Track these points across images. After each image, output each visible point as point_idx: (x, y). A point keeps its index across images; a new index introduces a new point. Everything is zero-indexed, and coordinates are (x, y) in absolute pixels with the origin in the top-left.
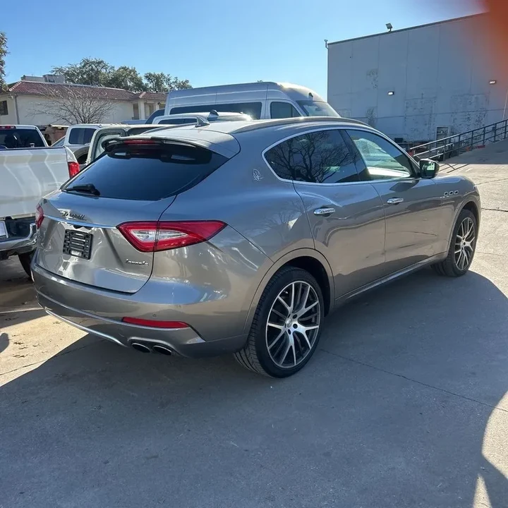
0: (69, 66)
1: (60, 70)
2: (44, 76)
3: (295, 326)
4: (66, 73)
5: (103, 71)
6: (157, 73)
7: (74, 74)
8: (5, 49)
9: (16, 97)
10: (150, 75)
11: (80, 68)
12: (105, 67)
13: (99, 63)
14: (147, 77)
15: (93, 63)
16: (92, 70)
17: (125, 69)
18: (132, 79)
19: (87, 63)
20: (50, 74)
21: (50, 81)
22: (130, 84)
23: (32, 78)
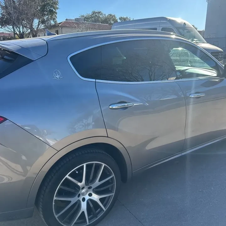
0: (87, 14)
1: (83, 16)
2: (75, 19)
3: (90, 195)
4: (85, 18)
5: (101, 16)
6: (124, 17)
7: (88, 18)
8: (58, 6)
9: (62, 28)
10: (122, 18)
11: (91, 15)
12: (102, 14)
13: (99, 13)
14: (120, 19)
15: (97, 13)
16: (96, 16)
17: (110, 15)
18: (113, 20)
19: (94, 13)
20: (78, 18)
21: (77, 21)
22: (112, 22)
23: (70, 20)
